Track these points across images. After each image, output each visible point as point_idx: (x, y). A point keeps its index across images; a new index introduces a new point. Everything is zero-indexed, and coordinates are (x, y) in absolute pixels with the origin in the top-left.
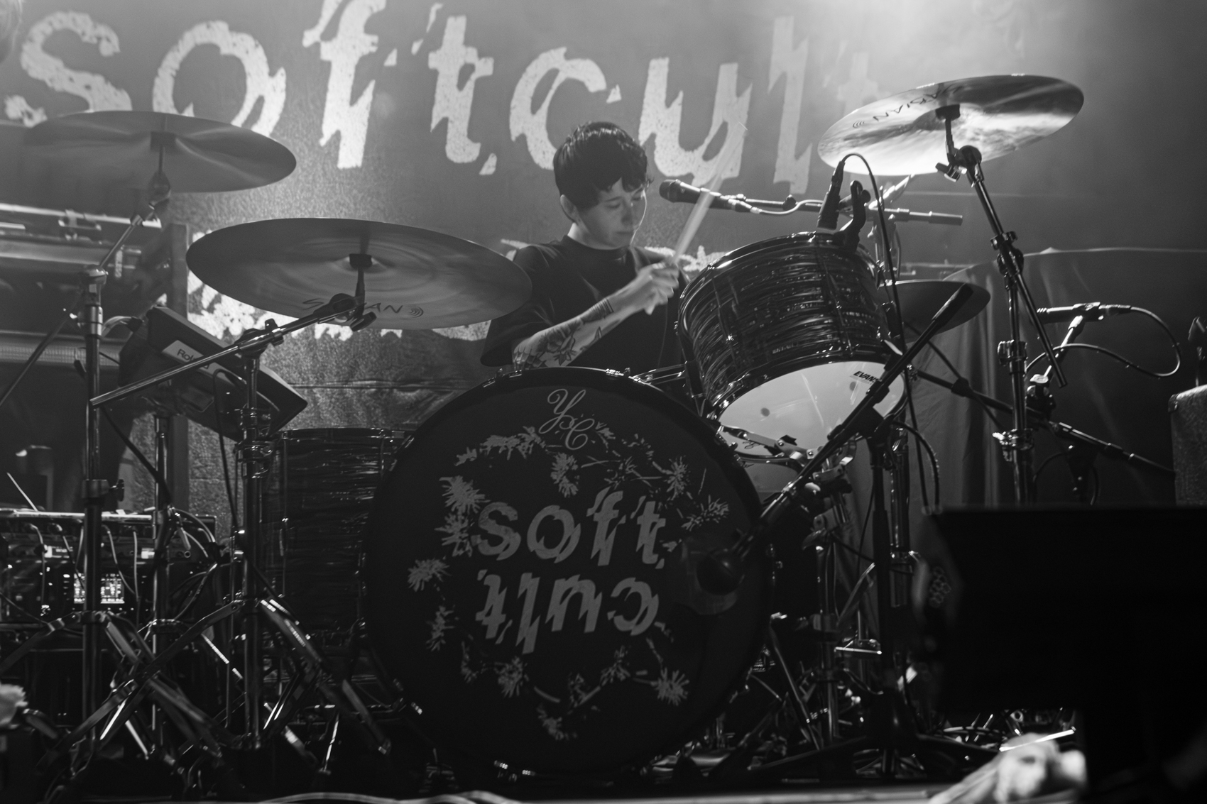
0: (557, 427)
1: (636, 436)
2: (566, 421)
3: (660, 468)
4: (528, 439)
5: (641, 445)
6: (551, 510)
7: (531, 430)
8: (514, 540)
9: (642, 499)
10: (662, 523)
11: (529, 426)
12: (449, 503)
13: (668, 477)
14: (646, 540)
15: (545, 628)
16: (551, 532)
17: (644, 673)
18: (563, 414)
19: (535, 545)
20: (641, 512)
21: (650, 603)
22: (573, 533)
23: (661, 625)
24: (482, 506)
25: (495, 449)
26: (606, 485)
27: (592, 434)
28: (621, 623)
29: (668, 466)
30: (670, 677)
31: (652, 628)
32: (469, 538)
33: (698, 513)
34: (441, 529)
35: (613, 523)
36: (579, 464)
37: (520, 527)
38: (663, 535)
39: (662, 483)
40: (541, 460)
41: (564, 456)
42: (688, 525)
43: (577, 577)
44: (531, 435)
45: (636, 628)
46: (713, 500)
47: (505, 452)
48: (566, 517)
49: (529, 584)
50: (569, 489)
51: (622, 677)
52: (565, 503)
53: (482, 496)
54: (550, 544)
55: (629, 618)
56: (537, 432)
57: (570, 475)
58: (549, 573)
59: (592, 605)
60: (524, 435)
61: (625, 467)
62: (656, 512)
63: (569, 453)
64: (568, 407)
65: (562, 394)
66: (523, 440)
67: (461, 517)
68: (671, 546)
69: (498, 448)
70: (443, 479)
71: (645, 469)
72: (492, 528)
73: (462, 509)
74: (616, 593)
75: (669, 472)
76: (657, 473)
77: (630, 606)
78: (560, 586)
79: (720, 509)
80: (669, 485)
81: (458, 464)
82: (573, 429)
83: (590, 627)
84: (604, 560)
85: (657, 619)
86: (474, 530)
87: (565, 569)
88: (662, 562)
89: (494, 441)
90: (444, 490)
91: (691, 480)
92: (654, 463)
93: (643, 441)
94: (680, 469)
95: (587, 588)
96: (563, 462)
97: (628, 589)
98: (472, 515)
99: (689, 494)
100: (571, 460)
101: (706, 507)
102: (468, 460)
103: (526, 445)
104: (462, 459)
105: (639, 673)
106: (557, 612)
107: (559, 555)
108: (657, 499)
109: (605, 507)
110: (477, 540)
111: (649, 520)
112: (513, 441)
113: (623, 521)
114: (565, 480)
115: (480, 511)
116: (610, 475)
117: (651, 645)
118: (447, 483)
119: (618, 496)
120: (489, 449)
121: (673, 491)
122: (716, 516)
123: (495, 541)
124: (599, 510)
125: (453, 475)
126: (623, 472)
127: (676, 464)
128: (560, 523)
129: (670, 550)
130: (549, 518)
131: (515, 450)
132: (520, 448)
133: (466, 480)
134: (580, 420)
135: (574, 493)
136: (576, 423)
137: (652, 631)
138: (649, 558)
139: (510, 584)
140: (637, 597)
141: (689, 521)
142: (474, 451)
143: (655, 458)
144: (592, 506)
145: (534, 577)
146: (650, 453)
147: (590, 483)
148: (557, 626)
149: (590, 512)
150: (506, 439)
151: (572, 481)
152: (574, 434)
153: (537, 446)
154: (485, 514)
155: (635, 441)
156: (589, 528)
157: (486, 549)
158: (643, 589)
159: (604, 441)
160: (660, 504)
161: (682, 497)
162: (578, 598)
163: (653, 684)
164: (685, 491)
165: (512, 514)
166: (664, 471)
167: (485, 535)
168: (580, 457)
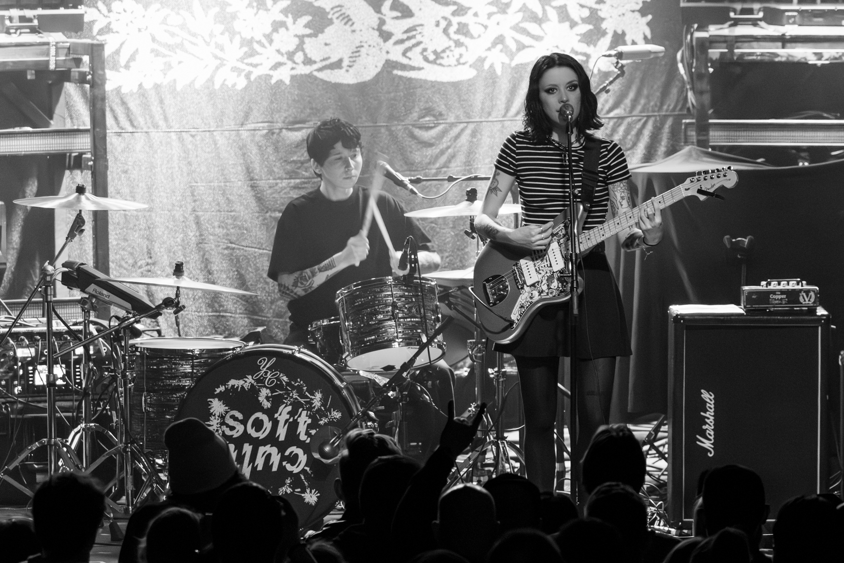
0: (262, 376)
1: (299, 380)
2: (266, 373)
3: (309, 395)
4: (248, 381)
5: (301, 385)
6: (259, 415)
7: (250, 377)
8: (240, 428)
9: (300, 410)
10: (309, 421)
11: (249, 375)
12: (211, 411)
13: (313, 400)
14: (302, 429)
15: (254, 469)
16: (258, 425)
17: (299, 490)
18: (265, 369)
19: (252, 432)
20: (300, 416)
21: (303, 458)
22: (268, 425)
23: (308, 469)
24: (227, 412)
25: (233, 386)
26: (284, 403)
27: (278, 379)
28: (289, 467)
29: (313, 394)
30: (311, 492)
31: (303, 469)
32: (220, 427)
33: (326, 416)
34: (208, 423)
35: (287, 421)
36: (272, 393)
37: (244, 422)
38: (310, 427)
39: (310, 403)
40: (254, 392)
41: (265, 389)
42: (321, 423)
43: (270, 445)
44: (250, 379)
45: (295, 469)
46: (334, 411)
47: (238, 387)
48: (264, 418)
49: (247, 448)
50: (267, 405)
51: (289, 492)
52: (265, 411)
53: (227, 408)
54: (257, 430)
55: (293, 465)
56: (252, 378)
57: (267, 398)
58: (257, 444)
59: (276, 459)
60: (246, 379)
61: (293, 395)
62: (307, 416)
63: (267, 388)
64: (268, 366)
65: (265, 360)
66: (246, 382)
67: (217, 417)
68: (313, 432)
69: (235, 385)
70: (209, 400)
71: (302, 396)
72: (231, 422)
73: (217, 414)
74: (287, 453)
75: (313, 397)
76: (308, 397)
77: (293, 459)
78: (262, 450)
79: (337, 415)
80: (313, 404)
81: (216, 393)
82: (269, 377)
83: (275, 469)
84: (282, 438)
85: (306, 465)
86: (223, 423)
87: (264, 442)
88: (309, 439)
89: (232, 382)
90: (210, 405)
91: (324, 401)
92: (307, 393)
93: (302, 382)
94: (319, 395)
95: (274, 451)
96: (264, 392)
97: (293, 452)
98: (222, 417)
99: (322, 408)
100: (268, 391)
101: (330, 414)
102: (221, 391)
103: (247, 384)
104: (218, 391)
105: (296, 490)
106: (260, 462)
107: (261, 435)
108: (307, 410)
109: (283, 414)
110: (224, 428)
111: (304, 420)
112: (241, 382)
113: (291, 420)
114: (265, 400)
115: (225, 415)
116: (286, 399)
117: (303, 478)
118: (211, 402)
119: (289, 408)
120: (230, 386)
121: (315, 406)
122: (335, 418)
123: (232, 428)
124: (280, 415)
125: (214, 398)
126: (292, 397)
127: (317, 393)
128: (262, 421)
129: (313, 434)
130: (258, 418)
131: (242, 387)
132: (244, 385)
133: (220, 400)
134: (273, 372)
135: (269, 407)
136: (271, 374)
137: (303, 471)
138: (303, 437)
139: (239, 448)
140: (297, 456)
141: (322, 420)
142: (223, 387)
143: (307, 390)
144: (277, 413)
145: (250, 445)
146: (305, 388)
147: (277, 402)
148: (260, 468)
149: (276, 415)
150: (238, 381)
151: (268, 401)
152: (270, 379)
153: (252, 385)
154: (228, 416)
155: (298, 382)
156: (275, 423)
157: (228, 432)
158: (299, 451)
159: (284, 383)
160: (309, 412)
161: (319, 410)
162: (269, 455)
163: (303, 495)
164: (320, 406)
165: (240, 416)
166: (311, 397)
167: (228, 426)
168: (272, 390)
